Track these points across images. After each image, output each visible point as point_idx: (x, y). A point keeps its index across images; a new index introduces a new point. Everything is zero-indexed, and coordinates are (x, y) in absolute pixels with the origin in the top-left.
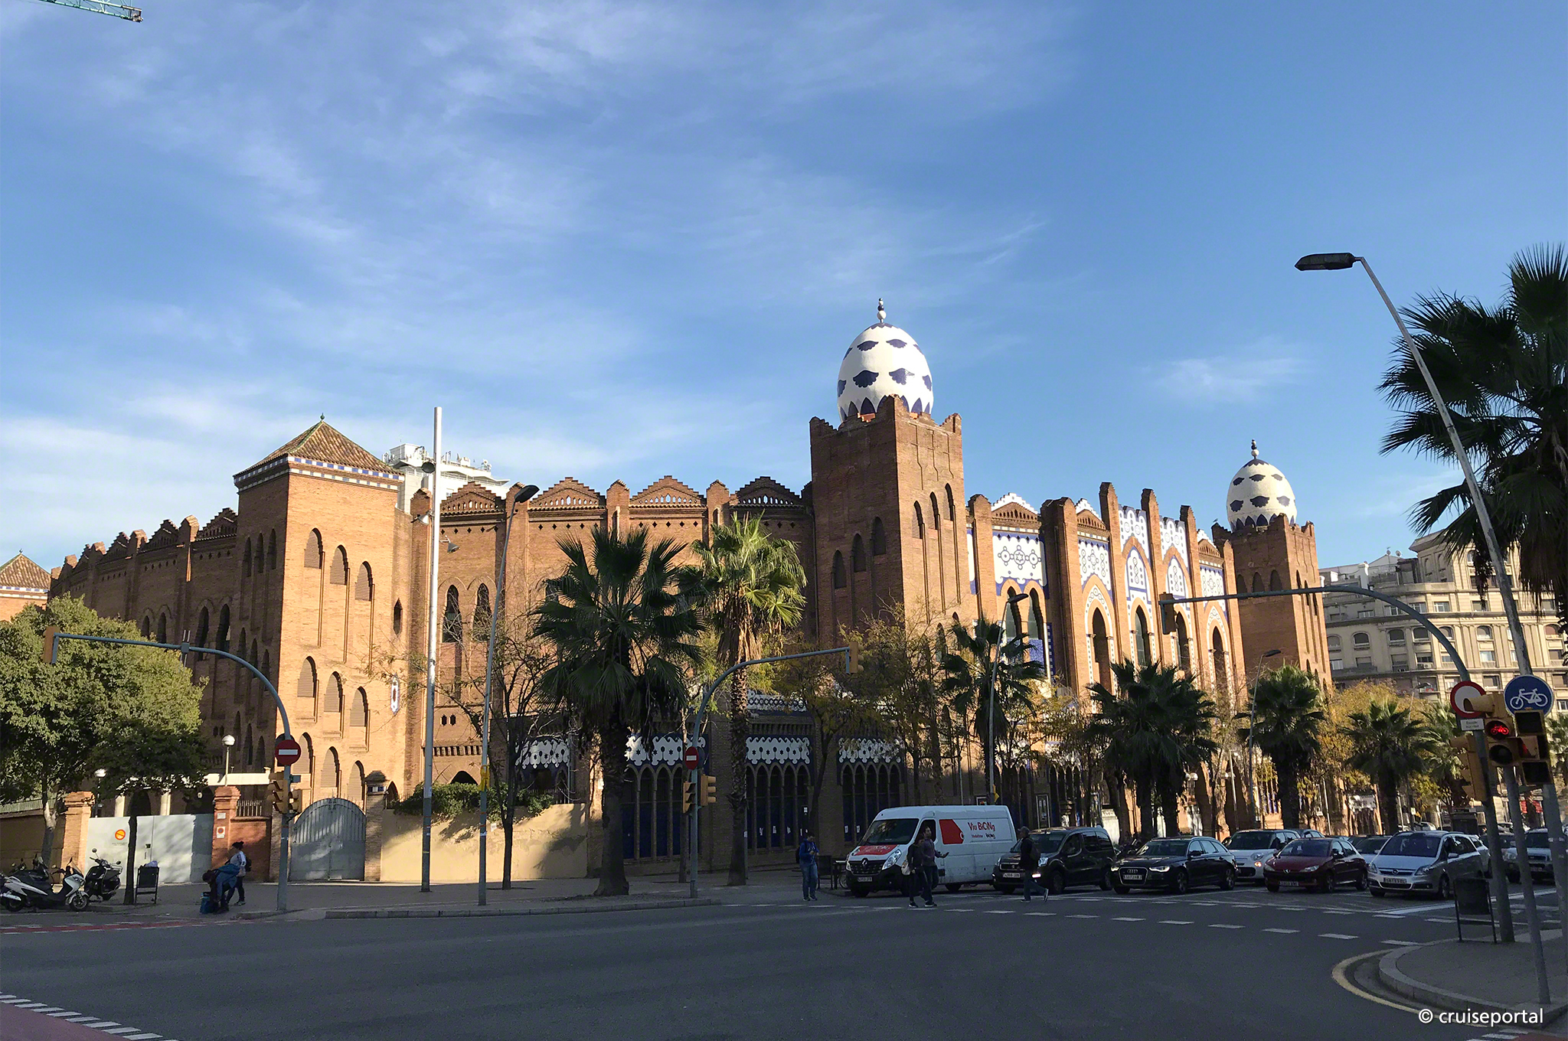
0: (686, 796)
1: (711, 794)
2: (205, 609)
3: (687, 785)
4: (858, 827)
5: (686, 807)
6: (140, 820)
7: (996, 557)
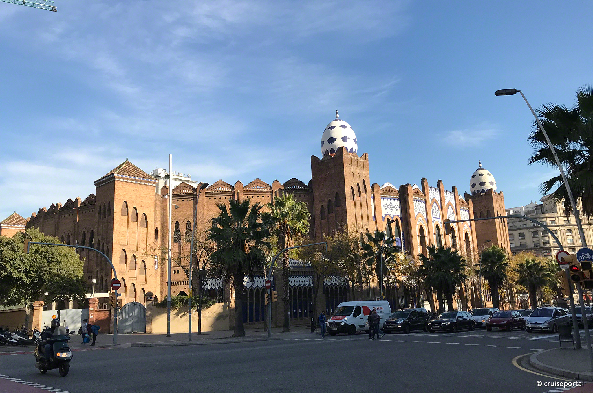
0: (266, 299)
1: (276, 298)
2: (84, 232)
3: (266, 295)
4: (332, 309)
5: (266, 303)
6: (61, 311)
7: (382, 208)
